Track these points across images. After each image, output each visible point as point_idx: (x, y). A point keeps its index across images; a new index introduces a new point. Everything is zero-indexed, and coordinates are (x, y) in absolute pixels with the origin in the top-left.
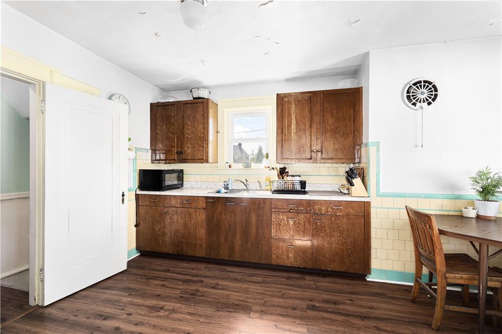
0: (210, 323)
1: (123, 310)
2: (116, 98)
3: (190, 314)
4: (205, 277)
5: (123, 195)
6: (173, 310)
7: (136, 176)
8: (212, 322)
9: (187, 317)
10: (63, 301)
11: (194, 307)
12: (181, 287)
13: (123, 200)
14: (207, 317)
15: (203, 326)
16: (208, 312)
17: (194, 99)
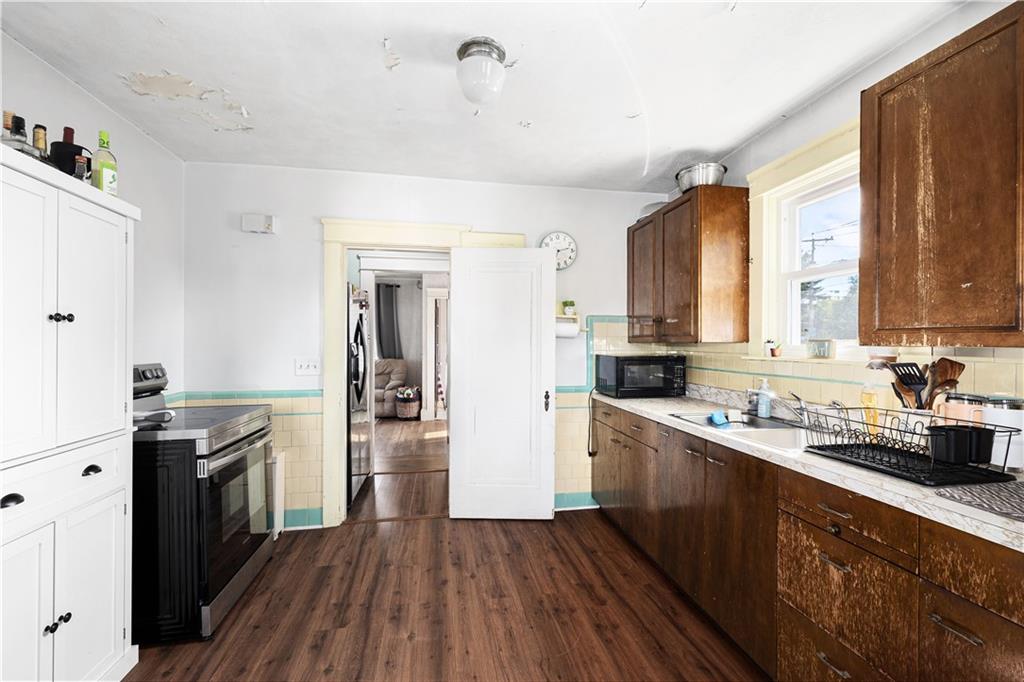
0: (503, 667)
1: (478, 566)
2: (552, 240)
3: (509, 633)
4: (621, 600)
5: (547, 397)
6: (506, 609)
7: (591, 368)
8: (508, 670)
9: (501, 633)
10: (465, 522)
11: (527, 627)
12: (564, 588)
13: (547, 404)
14: (516, 657)
15: (491, 661)
16: (527, 652)
17: (684, 192)
